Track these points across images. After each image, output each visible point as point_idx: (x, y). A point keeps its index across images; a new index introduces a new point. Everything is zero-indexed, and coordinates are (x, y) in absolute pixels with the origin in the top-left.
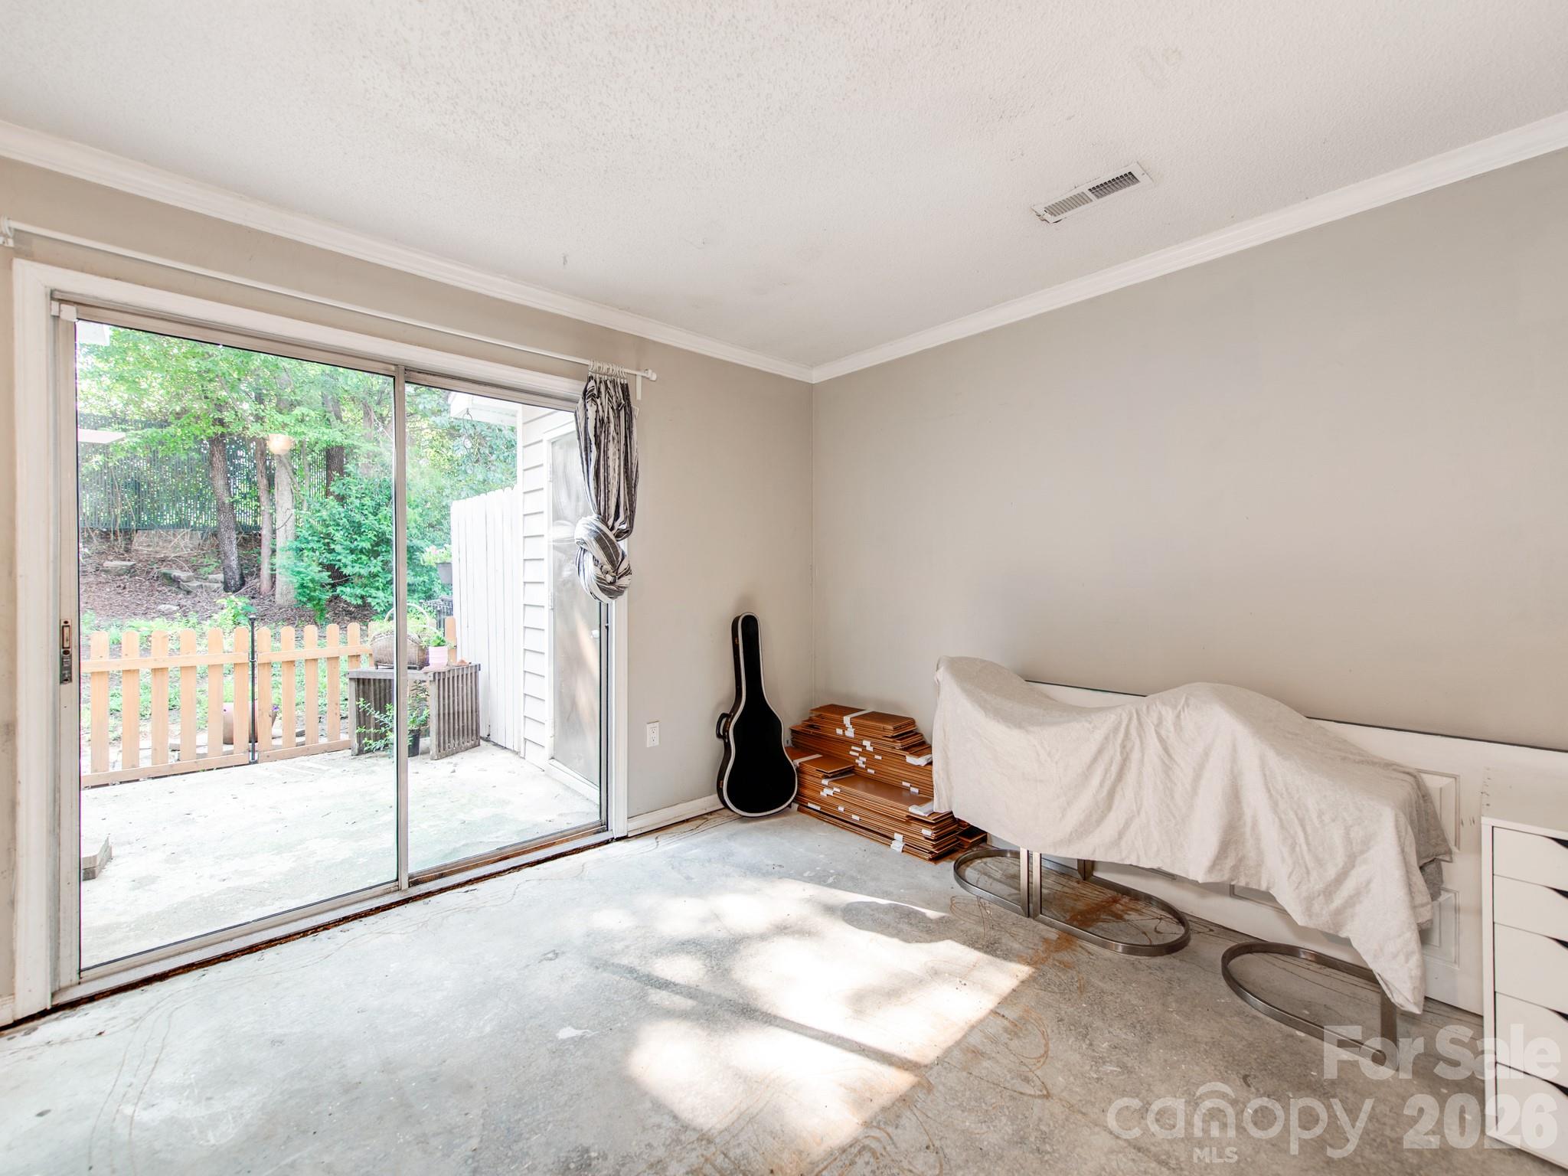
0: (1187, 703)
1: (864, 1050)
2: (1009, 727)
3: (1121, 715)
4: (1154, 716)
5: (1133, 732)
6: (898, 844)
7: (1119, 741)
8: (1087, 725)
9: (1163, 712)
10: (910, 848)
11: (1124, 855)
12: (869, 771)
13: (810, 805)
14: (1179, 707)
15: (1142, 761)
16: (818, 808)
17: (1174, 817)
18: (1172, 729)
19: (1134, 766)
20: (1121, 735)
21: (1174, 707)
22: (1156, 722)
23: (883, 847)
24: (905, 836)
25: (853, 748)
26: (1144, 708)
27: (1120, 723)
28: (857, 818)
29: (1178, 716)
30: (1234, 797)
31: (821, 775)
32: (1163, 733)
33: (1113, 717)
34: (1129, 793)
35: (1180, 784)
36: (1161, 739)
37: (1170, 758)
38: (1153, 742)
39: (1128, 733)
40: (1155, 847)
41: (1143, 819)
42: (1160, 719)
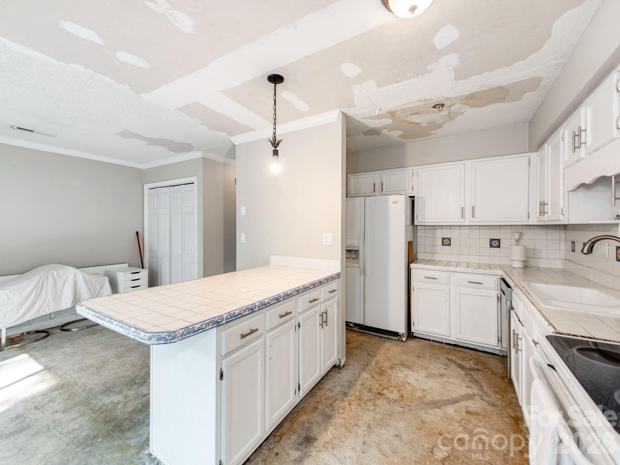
0: (59, 269)
3: (41, 275)
4: (51, 274)
5: (45, 279)
7: (41, 283)
9: (53, 272)
11: (41, 314)
14: (58, 270)
15: (47, 286)
17: (57, 297)
18: (56, 276)
19: (44, 289)
20: (41, 281)
21: (56, 270)
22: (52, 275)
26: (48, 272)
27: (41, 278)
29: (58, 272)
30: (75, 286)
32: (54, 277)
33: (39, 277)
34: (43, 296)
35: (59, 289)
36: (53, 279)
37: (56, 283)
38: (51, 280)
39: (43, 280)
40: (52, 307)
41: (48, 301)
42: (53, 274)
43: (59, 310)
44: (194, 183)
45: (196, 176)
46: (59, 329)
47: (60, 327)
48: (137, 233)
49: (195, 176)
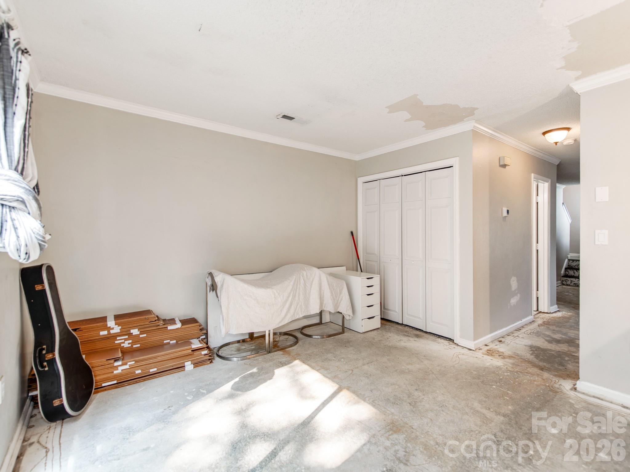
0: (307, 269)
1: (332, 397)
2: (265, 289)
5: (298, 280)
6: (189, 366)
7: (296, 284)
8: (289, 281)
10: (197, 364)
12: (134, 346)
13: (103, 385)
14: (307, 271)
15: (300, 288)
16: (115, 382)
17: (307, 300)
18: (305, 276)
19: (298, 290)
21: (305, 270)
23: (182, 372)
24: (191, 361)
25: (118, 338)
26: (300, 272)
28: (155, 369)
29: (306, 273)
31: (113, 361)
33: (295, 277)
34: (297, 298)
35: (307, 291)
36: (304, 280)
37: (305, 284)
38: (302, 281)
39: (297, 281)
40: (303, 310)
41: (300, 304)
42: (303, 274)
43: (309, 314)
44: (452, 167)
45: (458, 156)
46: (300, 332)
47: (300, 330)
48: (352, 233)
49: (456, 157)
